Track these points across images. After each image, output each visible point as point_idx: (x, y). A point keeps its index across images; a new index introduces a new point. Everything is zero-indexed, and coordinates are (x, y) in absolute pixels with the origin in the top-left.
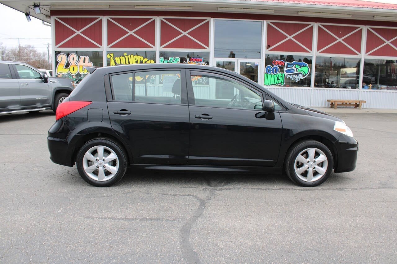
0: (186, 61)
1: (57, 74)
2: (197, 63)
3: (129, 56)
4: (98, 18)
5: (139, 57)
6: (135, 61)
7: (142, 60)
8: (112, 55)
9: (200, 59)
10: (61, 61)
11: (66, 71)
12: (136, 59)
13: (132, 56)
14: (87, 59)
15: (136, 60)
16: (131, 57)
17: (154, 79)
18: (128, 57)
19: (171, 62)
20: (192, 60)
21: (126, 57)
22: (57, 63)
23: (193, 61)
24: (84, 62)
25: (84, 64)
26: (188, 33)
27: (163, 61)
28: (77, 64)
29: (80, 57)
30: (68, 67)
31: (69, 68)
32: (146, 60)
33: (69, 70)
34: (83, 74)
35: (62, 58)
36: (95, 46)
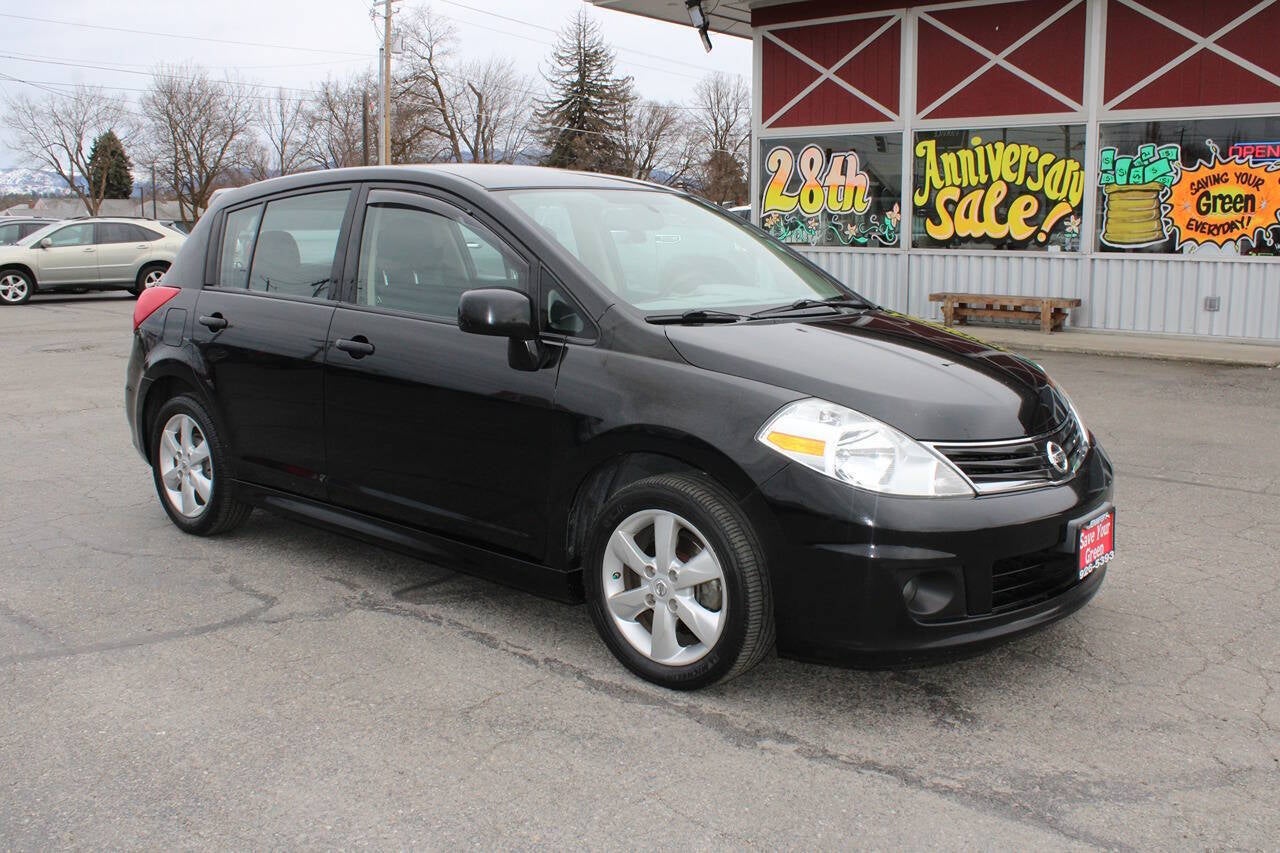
0: (1207, 156)
1: (763, 215)
2: (1254, 163)
3: (989, 148)
4: (889, 18)
5: (1025, 148)
6: (1008, 164)
7: (1033, 159)
8: (931, 144)
9: (1270, 148)
10: (776, 172)
11: (787, 204)
12: (1012, 155)
13: (999, 146)
14: (853, 161)
15: (1015, 160)
16: (995, 151)
17: (1076, 230)
18: (985, 151)
19: (1146, 163)
20: (1235, 152)
21: (980, 151)
22: (765, 179)
23: (1237, 157)
24: (844, 172)
25: (841, 180)
26: (1219, 42)
27: (1114, 163)
28: (821, 179)
29: (833, 155)
30: (797, 190)
31: (799, 195)
32: (1048, 159)
33: (799, 201)
34: (839, 212)
35: (779, 161)
36: (880, 117)
